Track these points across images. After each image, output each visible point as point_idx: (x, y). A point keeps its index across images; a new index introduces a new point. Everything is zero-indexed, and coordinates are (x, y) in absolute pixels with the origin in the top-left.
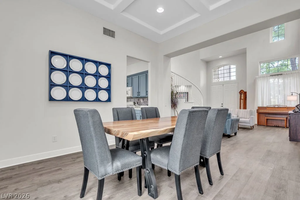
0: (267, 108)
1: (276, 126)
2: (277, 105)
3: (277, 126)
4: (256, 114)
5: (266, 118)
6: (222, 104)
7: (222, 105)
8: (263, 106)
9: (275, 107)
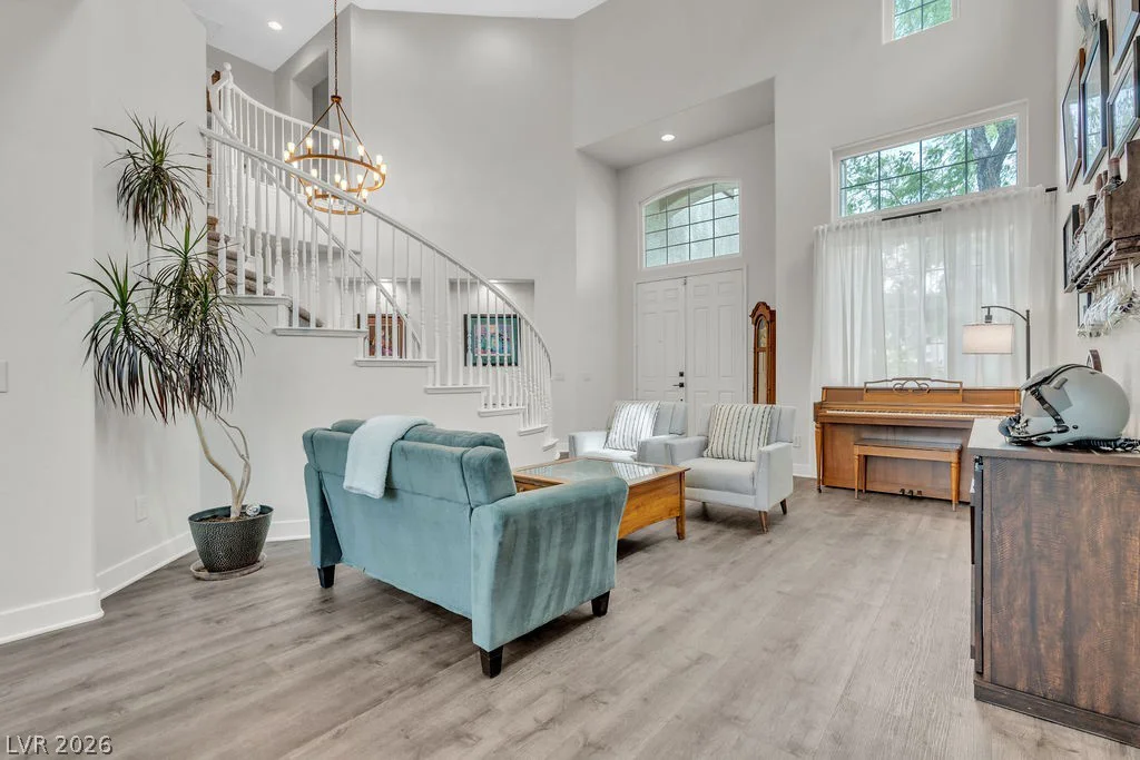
0: (866, 396)
1: (907, 492)
2: (915, 380)
3: (915, 493)
4: (811, 429)
5: (858, 450)
6: (682, 375)
7: (682, 380)
8: (849, 385)
9: (907, 390)
